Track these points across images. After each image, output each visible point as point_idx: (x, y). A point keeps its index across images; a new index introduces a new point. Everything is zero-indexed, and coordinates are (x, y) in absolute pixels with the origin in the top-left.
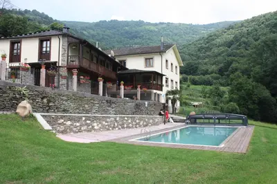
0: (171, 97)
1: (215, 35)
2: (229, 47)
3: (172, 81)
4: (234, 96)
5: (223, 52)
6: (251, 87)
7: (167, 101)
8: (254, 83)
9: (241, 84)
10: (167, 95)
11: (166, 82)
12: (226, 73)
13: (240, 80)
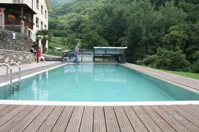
0: (42, 37)
1: (69, 4)
2: (78, 13)
3: (42, 23)
4: (85, 44)
5: (74, 16)
6: (96, 38)
7: (37, 40)
8: (98, 36)
9: (90, 36)
10: (37, 34)
11: (37, 22)
12: (76, 30)
13: (90, 33)
